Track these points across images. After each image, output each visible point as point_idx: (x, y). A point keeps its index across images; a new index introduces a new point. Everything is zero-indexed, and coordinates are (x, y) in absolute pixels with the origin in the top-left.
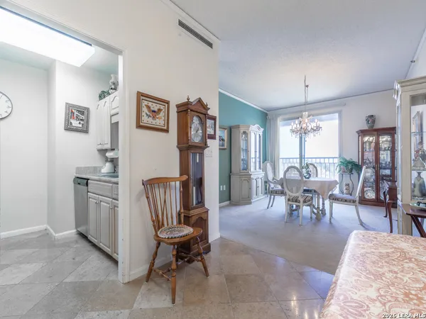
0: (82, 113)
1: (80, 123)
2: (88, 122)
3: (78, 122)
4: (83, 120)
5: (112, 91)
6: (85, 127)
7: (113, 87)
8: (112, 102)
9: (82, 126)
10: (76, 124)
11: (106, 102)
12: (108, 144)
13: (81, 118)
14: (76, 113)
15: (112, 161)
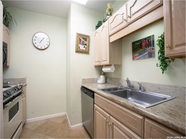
0: (86, 39)
1: (84, 47)
2: (89, 46)
3: (83, 46)
4: (86, 45)
5: (108, 17)
6: (87, 50)
7: (109, 14)
8: (111, 23)
9: (86, 49)
10: (82, 47)
11: (104, 26)
12: (106, 60)
13: (85, 43)
14: (82, 40)
15: (104, 74)
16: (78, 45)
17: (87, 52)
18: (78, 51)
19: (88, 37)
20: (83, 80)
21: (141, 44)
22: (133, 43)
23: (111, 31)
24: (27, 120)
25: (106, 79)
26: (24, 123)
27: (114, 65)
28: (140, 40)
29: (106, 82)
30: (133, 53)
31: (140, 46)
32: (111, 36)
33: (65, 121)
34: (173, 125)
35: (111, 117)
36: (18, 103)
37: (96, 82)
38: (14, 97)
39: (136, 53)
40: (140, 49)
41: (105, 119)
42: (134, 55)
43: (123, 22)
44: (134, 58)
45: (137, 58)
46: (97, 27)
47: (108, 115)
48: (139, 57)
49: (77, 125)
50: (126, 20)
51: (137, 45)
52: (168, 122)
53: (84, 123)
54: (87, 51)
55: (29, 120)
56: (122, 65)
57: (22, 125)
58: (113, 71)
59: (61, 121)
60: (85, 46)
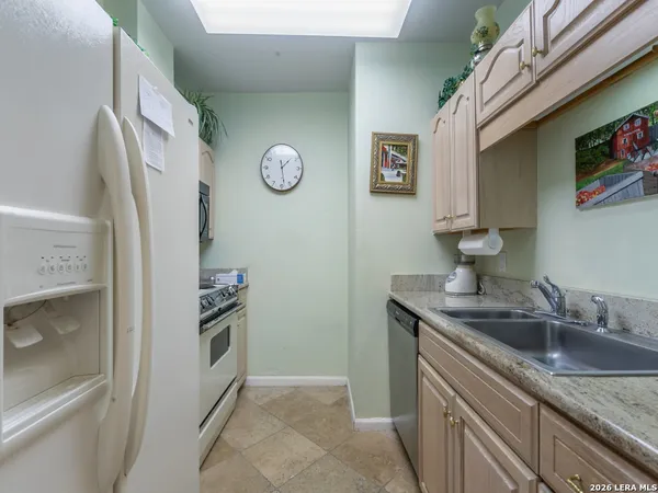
0: (403, 149)
1: (398, 174)
2: (414, 169)
3: (396, 172)
4: (403, 166)
5: (476, 58)
6: (408, 181)
7: (481, 46)
8: (482, 83)
9: (404, 180)
10: (391, 177)
11: (461, 96)
12: (467, 215)
13: (401, 162)
14: (392, 152)
15: (471, 261)
16: (377, 171)
17: (408, 190)
18: (379, 189)
19: (413, 138)
20: (395, 278)
21: (612, 144)
22: (580, 142)
23: (482, 110)
24: (249, 378)
25: (479, 278)
26: (241, 382)
27: (500, 230)
28: (609, 127)
29: (478, 291)
30: (577, 180)
31: (607, 150)
32: (482, 127)
33: (342, 403)
34: (608, 430)
35: (459, 400)
36: (228, 328)
37: (441, 288)
38: (221, 312)
39: (591, 178)
40: (608, 163)
41: (444, 404)
42: (583, 190)
43: (519, 74)
44: (582, 202)
45: (596, 198)
46: (443, 100)
47: (452, 393)
48: (605, 195)
49: (376, 421)
50: (530, 67)
51: (596, 147)
52: (596, 419)
53: (397, 419)
54: (409, 187)
55: (253, 379)
56: (536, 229)
57: (235, 386)
58: (495, 253)
59: (329, 399)
60: (402, 171)
